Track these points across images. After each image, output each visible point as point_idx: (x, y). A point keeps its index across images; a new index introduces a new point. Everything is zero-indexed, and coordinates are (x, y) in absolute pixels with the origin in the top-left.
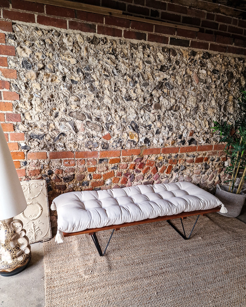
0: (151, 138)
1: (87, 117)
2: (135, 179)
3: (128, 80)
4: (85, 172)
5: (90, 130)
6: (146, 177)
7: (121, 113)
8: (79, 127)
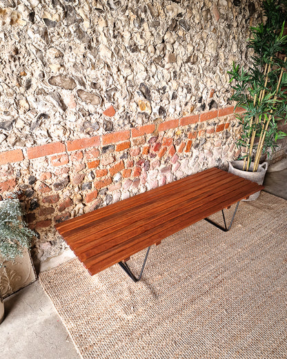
0: (167, 106)
1: (77, 83)
2: (151, 167)
3: (132, 18)
4: (84, 170)
5: (84, 104)
6: (163, 162)
7: (126, 72)
8: (67, 101)
